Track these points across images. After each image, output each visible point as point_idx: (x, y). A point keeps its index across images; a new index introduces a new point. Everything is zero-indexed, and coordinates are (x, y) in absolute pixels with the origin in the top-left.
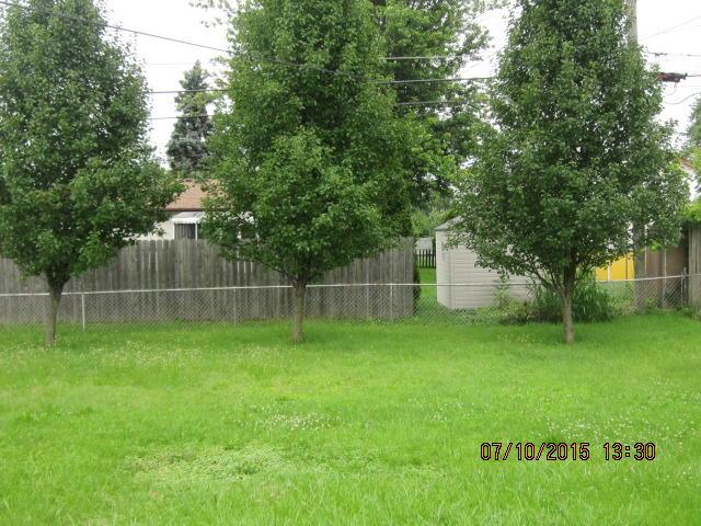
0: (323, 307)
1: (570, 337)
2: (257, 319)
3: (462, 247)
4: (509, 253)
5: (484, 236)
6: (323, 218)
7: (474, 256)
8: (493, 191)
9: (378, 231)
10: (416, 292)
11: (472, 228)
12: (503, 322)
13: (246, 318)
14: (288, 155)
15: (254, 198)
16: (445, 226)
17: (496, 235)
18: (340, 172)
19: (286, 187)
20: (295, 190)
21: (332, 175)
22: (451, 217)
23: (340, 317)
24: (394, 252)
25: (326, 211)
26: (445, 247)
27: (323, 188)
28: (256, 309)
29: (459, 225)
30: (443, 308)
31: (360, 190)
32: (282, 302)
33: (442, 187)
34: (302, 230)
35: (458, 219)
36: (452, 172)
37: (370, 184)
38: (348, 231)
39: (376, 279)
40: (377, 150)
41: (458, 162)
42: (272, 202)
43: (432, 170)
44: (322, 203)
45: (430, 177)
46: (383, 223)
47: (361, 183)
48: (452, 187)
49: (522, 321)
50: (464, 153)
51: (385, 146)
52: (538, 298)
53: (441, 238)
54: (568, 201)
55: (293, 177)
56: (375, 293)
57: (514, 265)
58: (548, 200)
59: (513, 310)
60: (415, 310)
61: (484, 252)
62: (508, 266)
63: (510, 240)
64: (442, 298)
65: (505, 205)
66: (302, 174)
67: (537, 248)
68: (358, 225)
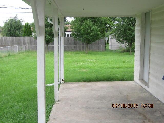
0: (89, 49)
1: (131, 54)
2: (78, 51)
3: (114, 39)
4: (121, 40)
5: (117, 37)
6: (92, 34)
7: (116, 40)
8: (119, 30)
9: (100, 36)
10: (106, 47)
11: (115, 36)
12: (120, 52)
13: (76, 51)
14: (87, 24)
15: (81, 30)
16: (111, 35)
17: (119, 37)
18: (95, 27)
19: (86, 29)
20: (88, 29)
21: (93, 27)
22: (112, 34)
23: (92, 51)
24: (102, 40)
25: (92, 33)
26: (111, 39)
27: (92, 29)
28: (78, 49)
29: (113, 35)
30: (110, 50)
31: (98, 29)
32: (82, 48)
33: (110, 28)
34: (88, 36)
35: (113, 34)
36: (113, 25)
37: (99, 28)
38: (95, 36)
39: (99, 44)
40: (100, 23)
41: (114, 23)
42: (84, 31)
43: (109, 24)
44: (92, 31)
45: (108, 26)
46: (101, 35)
47: (98, 28)
48: (112, 28)
49: (124, 52)
50: (115, 21)
51: (102, 22)
52: (127, 48)
53: (110, 38)
54: (131, 32)
55: (87, 27)
56: (98, 47)
57: (122, 42)
58: (128, 31)
59: (122, 50)
60: (105, 50)
61: (117, 40)
62: (121, 42)
63: (122, 38)
64: (110, 48)
65: (121, 32)
66: (89, 27)
67: (126, 39)
68: (97, 35)
